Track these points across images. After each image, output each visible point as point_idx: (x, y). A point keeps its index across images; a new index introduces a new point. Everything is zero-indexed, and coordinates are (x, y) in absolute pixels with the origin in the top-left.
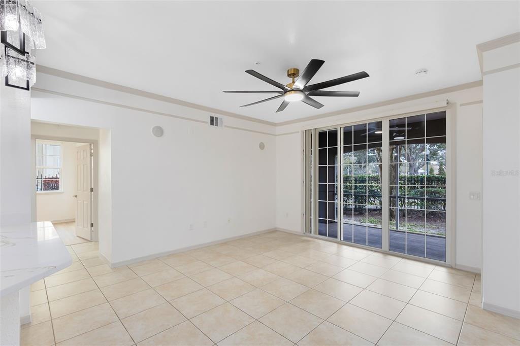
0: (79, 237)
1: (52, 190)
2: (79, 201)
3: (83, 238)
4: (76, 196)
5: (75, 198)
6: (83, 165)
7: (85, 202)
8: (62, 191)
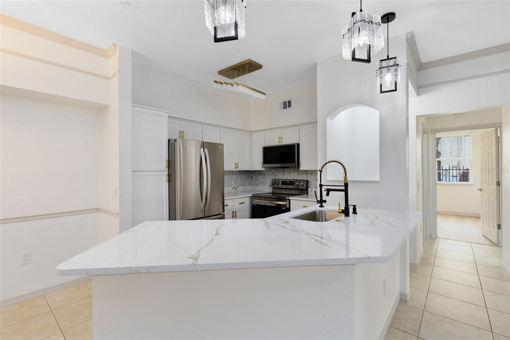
0: (484, 236)
1: (464, 181)
2: (484, 196)
3: (489, 239)
4: (481, 190)
5: (480, 191)
6: (488, 154)
7: (490, 197)
8: (472, 183)
